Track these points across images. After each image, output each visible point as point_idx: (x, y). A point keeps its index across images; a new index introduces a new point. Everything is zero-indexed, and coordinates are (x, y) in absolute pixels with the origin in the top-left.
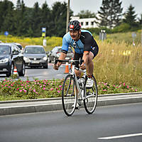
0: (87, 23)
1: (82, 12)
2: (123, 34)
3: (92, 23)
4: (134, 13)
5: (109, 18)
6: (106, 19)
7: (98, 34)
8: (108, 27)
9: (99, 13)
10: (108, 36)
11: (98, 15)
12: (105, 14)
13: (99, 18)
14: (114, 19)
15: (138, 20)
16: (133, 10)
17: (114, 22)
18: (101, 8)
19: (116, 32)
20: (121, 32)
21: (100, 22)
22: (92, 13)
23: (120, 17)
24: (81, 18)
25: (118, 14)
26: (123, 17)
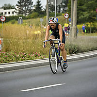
0: (9, 13)
1: (6, 5)
2: (35, 19)
3: (13, 13)
4: (40, 5)
5: (24, 9)
6: (22, 9)
7: (17, 20)
8: (24, 15)
9: (17, 5)
10: (24, 21)
11: (16, 7)
12: (21, 6)
13: (17, 9)
14: (28, 10)
15: (43, 10)
16: (40, 3)
17: (27, 11)
18: (18, 2)
19: (30, 18)
20: (33, 18)
21: (18, 11)
22: (12, 6)
23: (31, 8)
24: (5, 9)
25: (30, 6)
26: (34, 8)
